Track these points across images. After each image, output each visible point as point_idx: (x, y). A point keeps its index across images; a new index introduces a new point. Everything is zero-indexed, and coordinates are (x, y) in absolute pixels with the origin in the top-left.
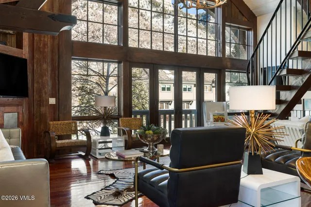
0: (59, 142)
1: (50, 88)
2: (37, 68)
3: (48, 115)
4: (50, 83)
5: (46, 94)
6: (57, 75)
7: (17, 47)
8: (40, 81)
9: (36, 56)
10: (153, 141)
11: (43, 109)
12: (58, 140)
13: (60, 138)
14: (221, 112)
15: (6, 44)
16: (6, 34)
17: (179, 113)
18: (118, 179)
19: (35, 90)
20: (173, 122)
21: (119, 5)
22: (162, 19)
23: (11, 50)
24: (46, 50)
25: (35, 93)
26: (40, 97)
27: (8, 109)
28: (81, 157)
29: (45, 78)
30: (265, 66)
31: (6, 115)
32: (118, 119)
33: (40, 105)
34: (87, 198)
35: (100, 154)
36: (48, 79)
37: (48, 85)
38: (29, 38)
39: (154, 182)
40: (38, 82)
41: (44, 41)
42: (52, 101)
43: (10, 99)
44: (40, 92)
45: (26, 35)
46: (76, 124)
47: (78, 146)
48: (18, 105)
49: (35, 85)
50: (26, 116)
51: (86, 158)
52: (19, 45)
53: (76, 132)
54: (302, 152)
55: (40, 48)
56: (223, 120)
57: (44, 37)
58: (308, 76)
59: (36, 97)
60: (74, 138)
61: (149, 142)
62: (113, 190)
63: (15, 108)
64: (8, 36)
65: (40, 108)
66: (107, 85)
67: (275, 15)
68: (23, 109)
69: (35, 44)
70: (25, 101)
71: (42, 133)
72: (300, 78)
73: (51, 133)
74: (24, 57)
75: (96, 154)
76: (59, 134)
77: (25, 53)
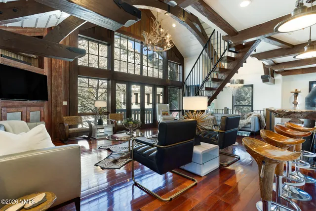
0: (70, 130)
1: (63, 95)
2: (54, 81)
3: (62, 112)
4: (63, 92)
5: (60, 98)
6: (68, 86)
7: (39, 67)
8: (56, 90)
9: (54, 74)
10: (132, 127)
11: (58, 109)
12: (69, 128)
13: (70, 127)
14: (166, 110)
15: (31, 65)
16: (30, 58)
17: (143, 110)
18: (112, 152)
19: (53, 96)
20: (139, 115)
21: (108, 45)
22: (126, 56)
23: (35, 69)
24: (61, 70)
25: (53, 98)
26: (57, 100)
27: (32, 109)
28: (85, 138)
29: (59, 89)
30: (196, 84)
31: (31, 113)
32: (108, 114)
33: (56, 106)
34: (96, 165)
35: (98, 136)
36: (62, 89)
37: (62, 92)
38: (48, 61)
39: (145, 154)
40: (55, 91)
41: (59, 64)
42: (65, 103)
43: (35, 102)
44: (56, 97)
45: (46, 59)
46: (81, 118)
47: (83, 132)
48: (40, 106)
49: (53, 93)
50: (46, 113)
51: (88, 139)
52: (41, 66)
53: (82, 123)
54: (219, 132)
55: (56, 69)
56: (167, 114)
57: (59, 62)
58: (215, 91)
59: (53, 101)
60: (80, 126)
61: (130, 128)
62: (112, 159)
63: (38, 108)
64: (32, 59)
65: (56, 108)
66: (97, 93)
67: (199, 57)
68: (45, 109)
69: (53, 66)
70: (46, 103)
71: (58, 125)
72: (211, 92)
73: (65, 124)
74: (44, 74)
75: (95, 136)
76: (70, 124)
77: (45, 71)
